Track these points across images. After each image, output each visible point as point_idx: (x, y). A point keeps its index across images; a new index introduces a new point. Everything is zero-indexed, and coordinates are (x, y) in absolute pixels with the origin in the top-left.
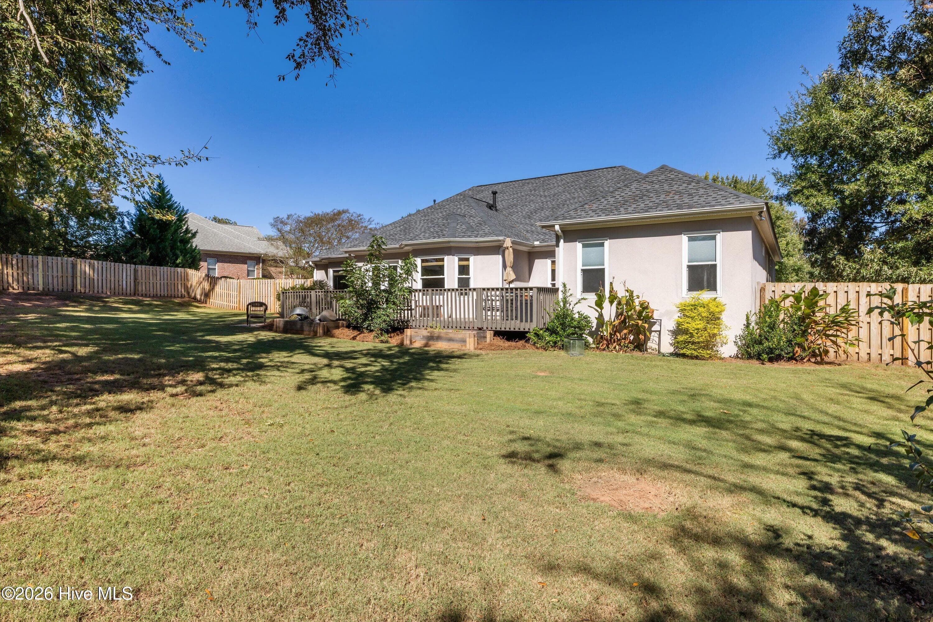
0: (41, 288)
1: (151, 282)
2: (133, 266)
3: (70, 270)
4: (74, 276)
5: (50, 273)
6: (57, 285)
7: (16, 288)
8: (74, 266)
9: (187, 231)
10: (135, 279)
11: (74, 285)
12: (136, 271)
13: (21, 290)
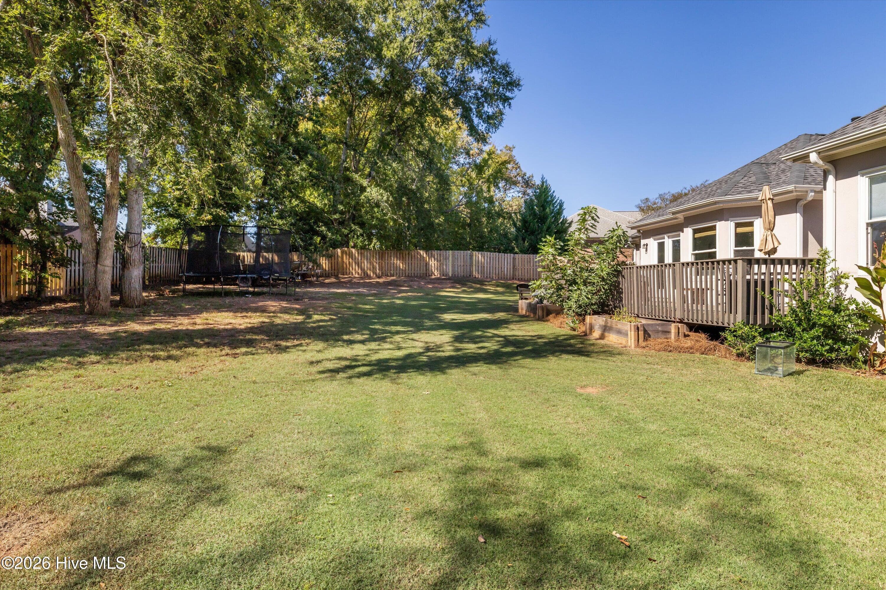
0: (450, 275)
1: (526, 268)
2: (512, 255)
3: (469, 260)
4: (471, 265)
5: (456, 263)
6: (460, 272)
7: (437, 274)
8: (471, 256)
9: (565, 221)
10: (514, 266)
11: (471, 272)
12: (514, 259)
13: (439, 276)
